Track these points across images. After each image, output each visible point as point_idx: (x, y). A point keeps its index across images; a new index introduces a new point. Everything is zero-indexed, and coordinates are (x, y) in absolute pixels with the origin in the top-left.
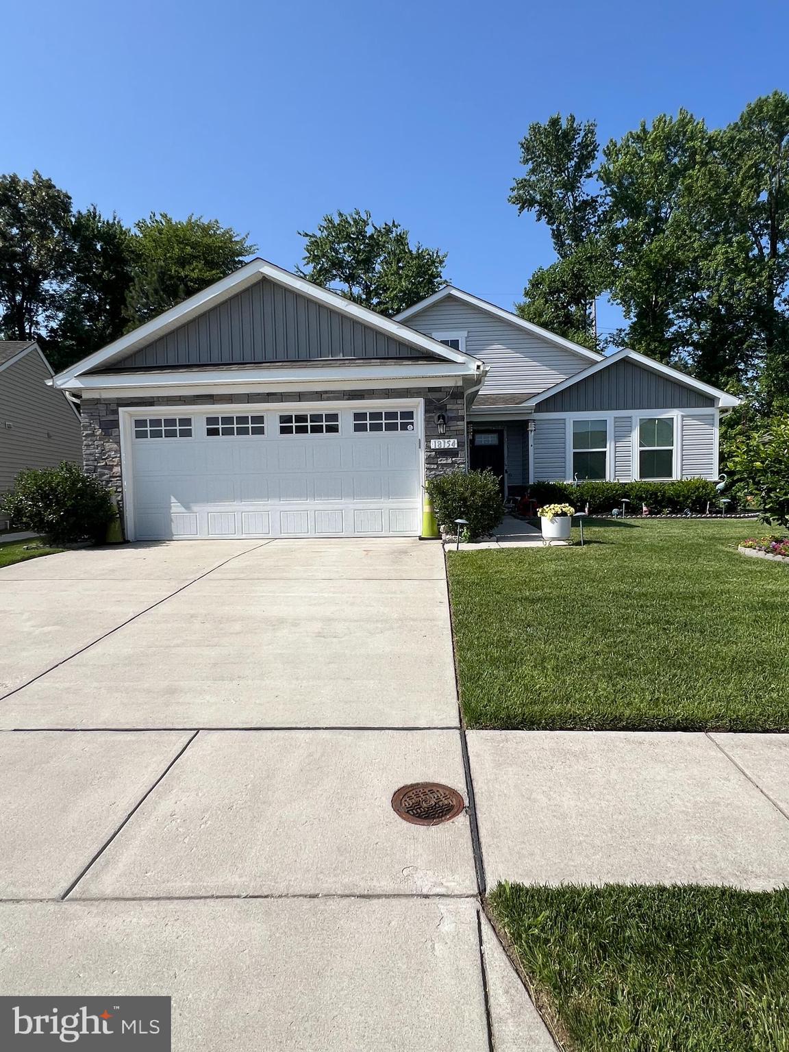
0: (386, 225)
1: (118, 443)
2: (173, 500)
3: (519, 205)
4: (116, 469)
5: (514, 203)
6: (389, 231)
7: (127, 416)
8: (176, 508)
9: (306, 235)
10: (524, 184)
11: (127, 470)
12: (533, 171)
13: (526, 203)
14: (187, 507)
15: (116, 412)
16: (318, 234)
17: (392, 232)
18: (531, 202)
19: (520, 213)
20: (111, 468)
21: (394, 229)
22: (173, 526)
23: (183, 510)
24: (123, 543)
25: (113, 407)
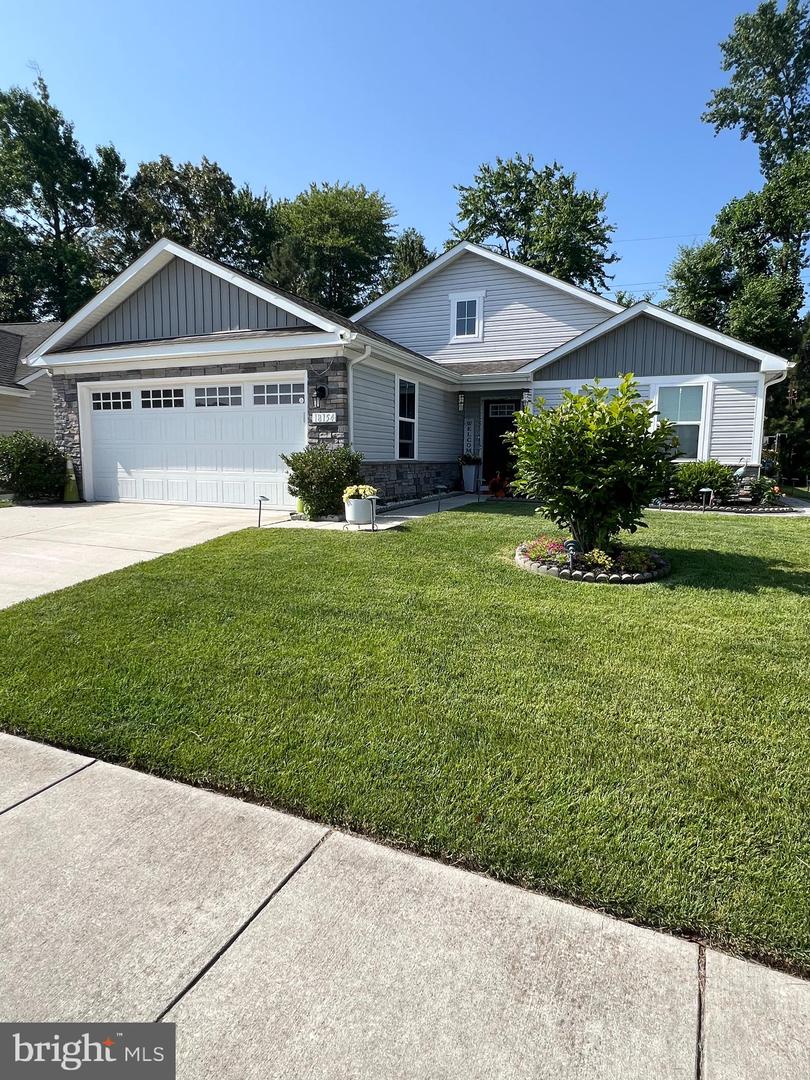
0: (547, 168)
1: (77, 414)
2: (119, 466)
3: (716, 124)
4: (76, 437)
5: (709, 121)
6: (550, 174)
7: (85, 390)
8: (121, 473)
9: (462, 188)
10: (724, 95)
11: (85, 438)
12: (737, 78)
13: (725, 118)
14: (129, 473)
15: (75, 387)
16: (475, 186)
17: (553, 175)
18: (734, 117)
19: (717, 132)
20: (71, 435)
21: (556, 172)
22: (120, 488)
23: (126, 475)
24: (80, 500)
25: (73, 382)
